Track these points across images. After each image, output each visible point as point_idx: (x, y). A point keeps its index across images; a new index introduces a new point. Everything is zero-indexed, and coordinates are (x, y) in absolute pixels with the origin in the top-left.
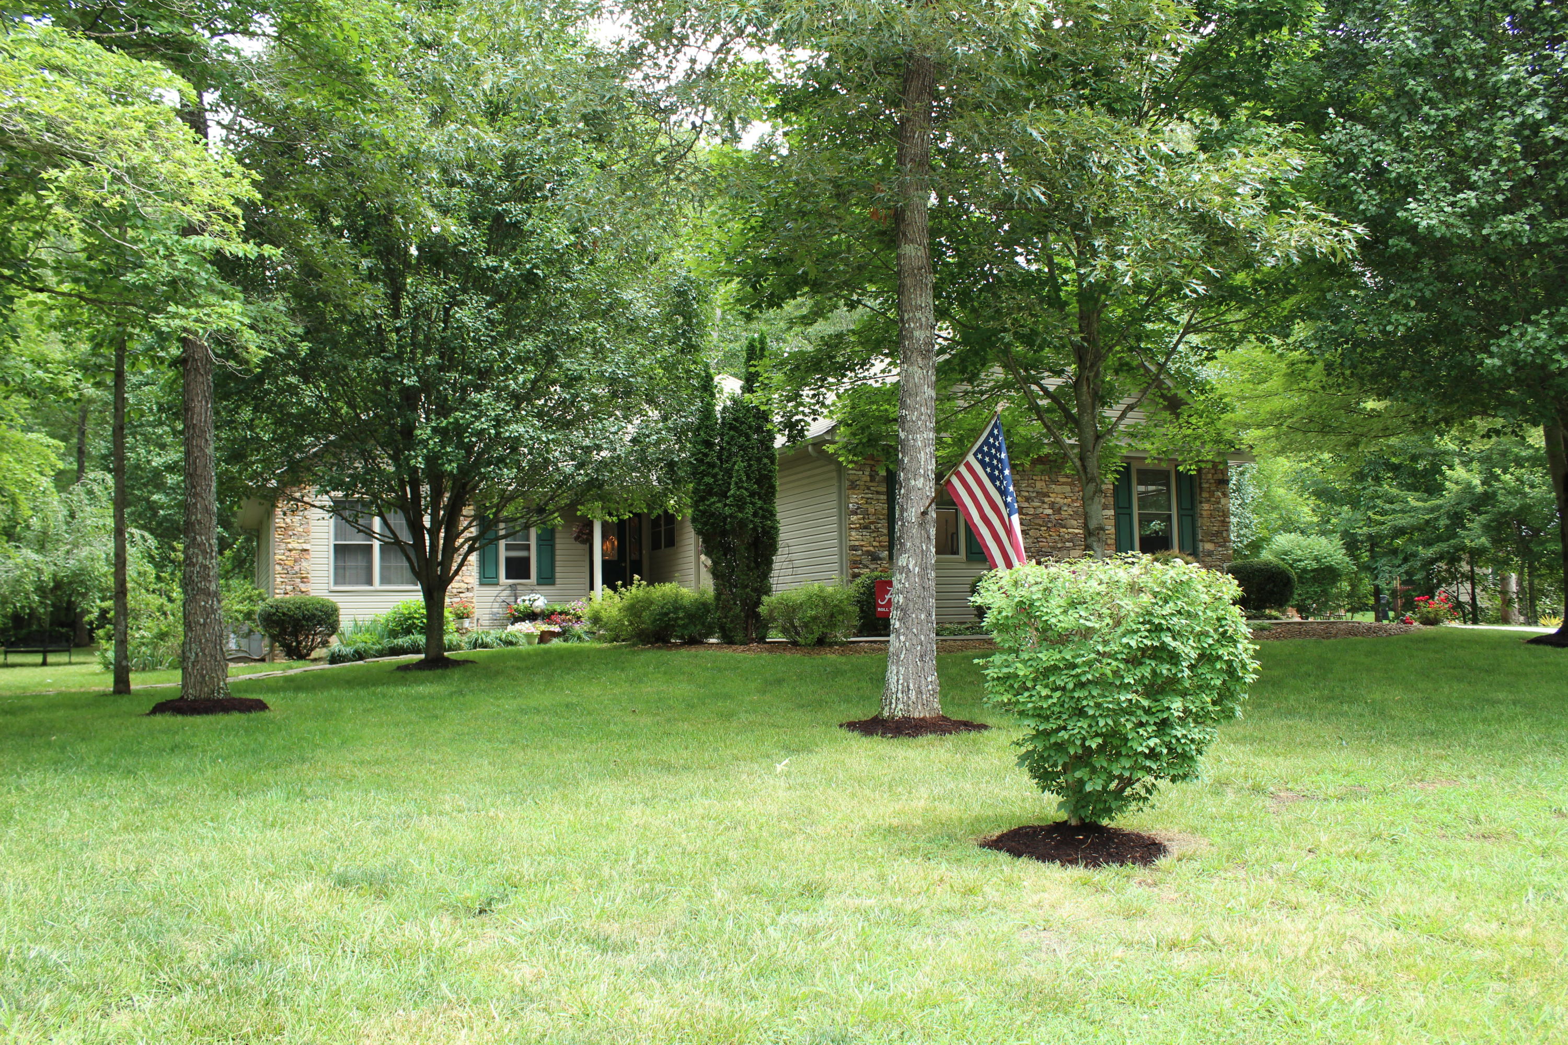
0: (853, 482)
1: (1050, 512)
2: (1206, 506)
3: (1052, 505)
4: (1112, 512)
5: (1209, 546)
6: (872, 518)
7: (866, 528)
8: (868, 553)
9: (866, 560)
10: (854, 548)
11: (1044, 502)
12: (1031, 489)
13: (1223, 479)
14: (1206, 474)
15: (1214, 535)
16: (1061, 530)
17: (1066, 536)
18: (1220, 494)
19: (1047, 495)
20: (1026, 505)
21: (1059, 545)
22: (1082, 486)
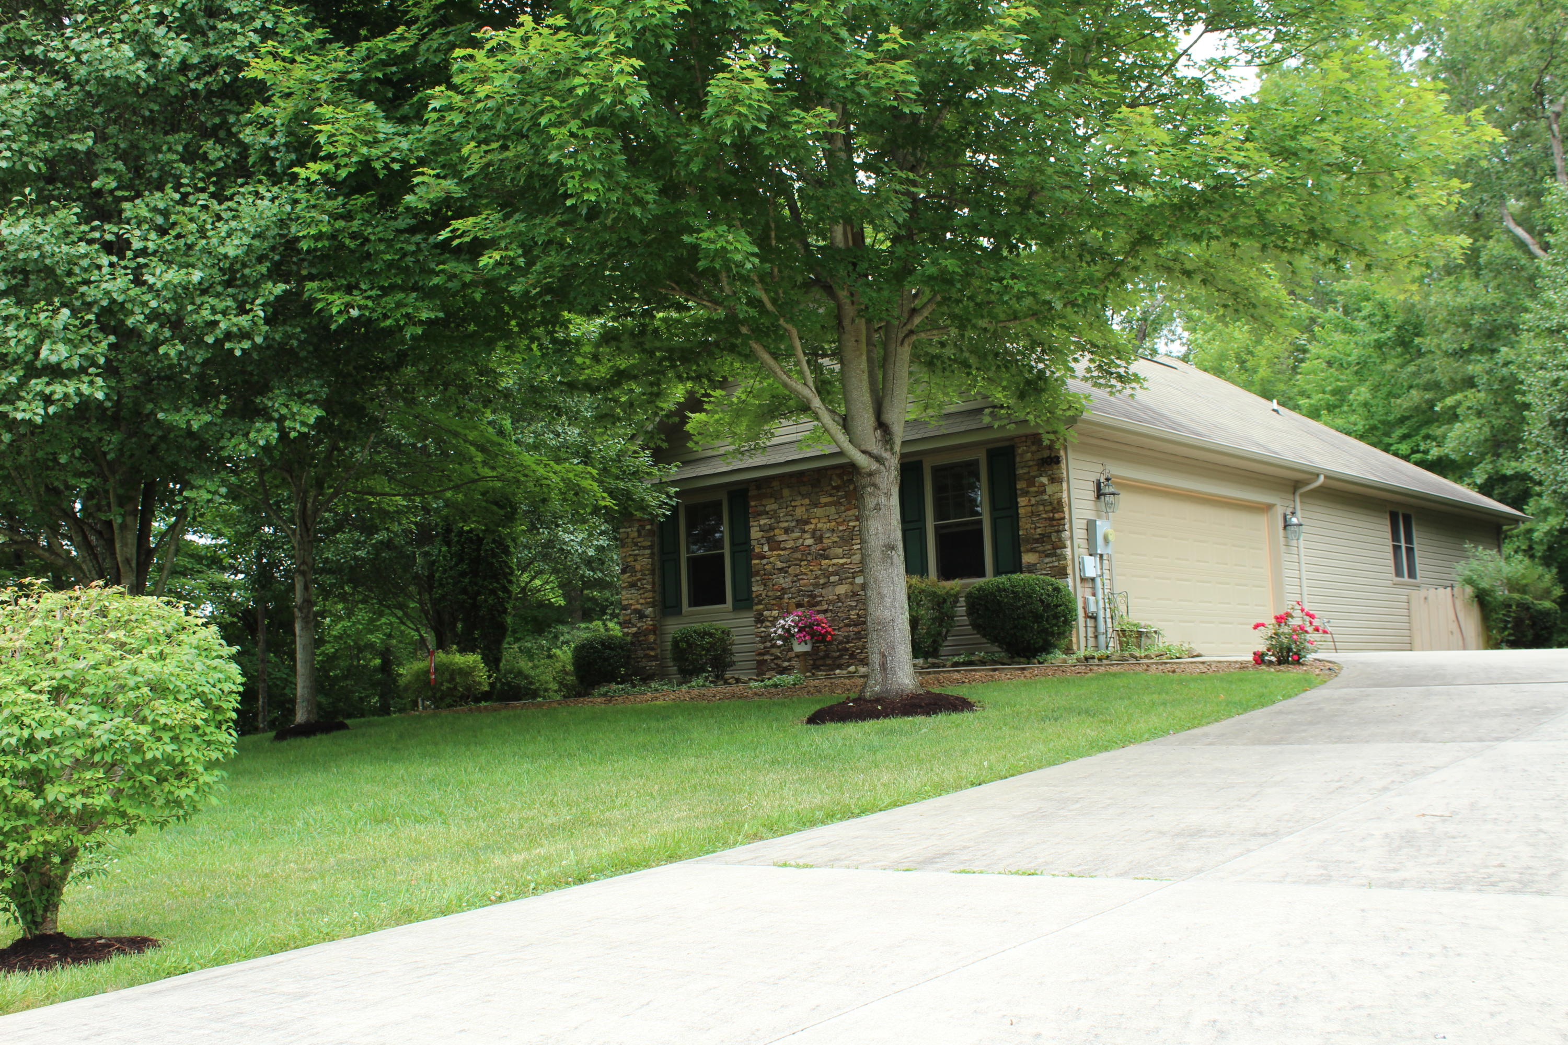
1: (811, 541)
2: (1024, 501)
3: (813, 534)
11: (805, 532)
12: (790, 518)
13: (1049, 457)
14: (1022, 455)
15: (1037, 541)
16: (824, 562)
17: (830, 569)
18: (1044, 480)
19: (807, 522)
20: (784, 537)
21: (822, 581)
22: (850, 503)
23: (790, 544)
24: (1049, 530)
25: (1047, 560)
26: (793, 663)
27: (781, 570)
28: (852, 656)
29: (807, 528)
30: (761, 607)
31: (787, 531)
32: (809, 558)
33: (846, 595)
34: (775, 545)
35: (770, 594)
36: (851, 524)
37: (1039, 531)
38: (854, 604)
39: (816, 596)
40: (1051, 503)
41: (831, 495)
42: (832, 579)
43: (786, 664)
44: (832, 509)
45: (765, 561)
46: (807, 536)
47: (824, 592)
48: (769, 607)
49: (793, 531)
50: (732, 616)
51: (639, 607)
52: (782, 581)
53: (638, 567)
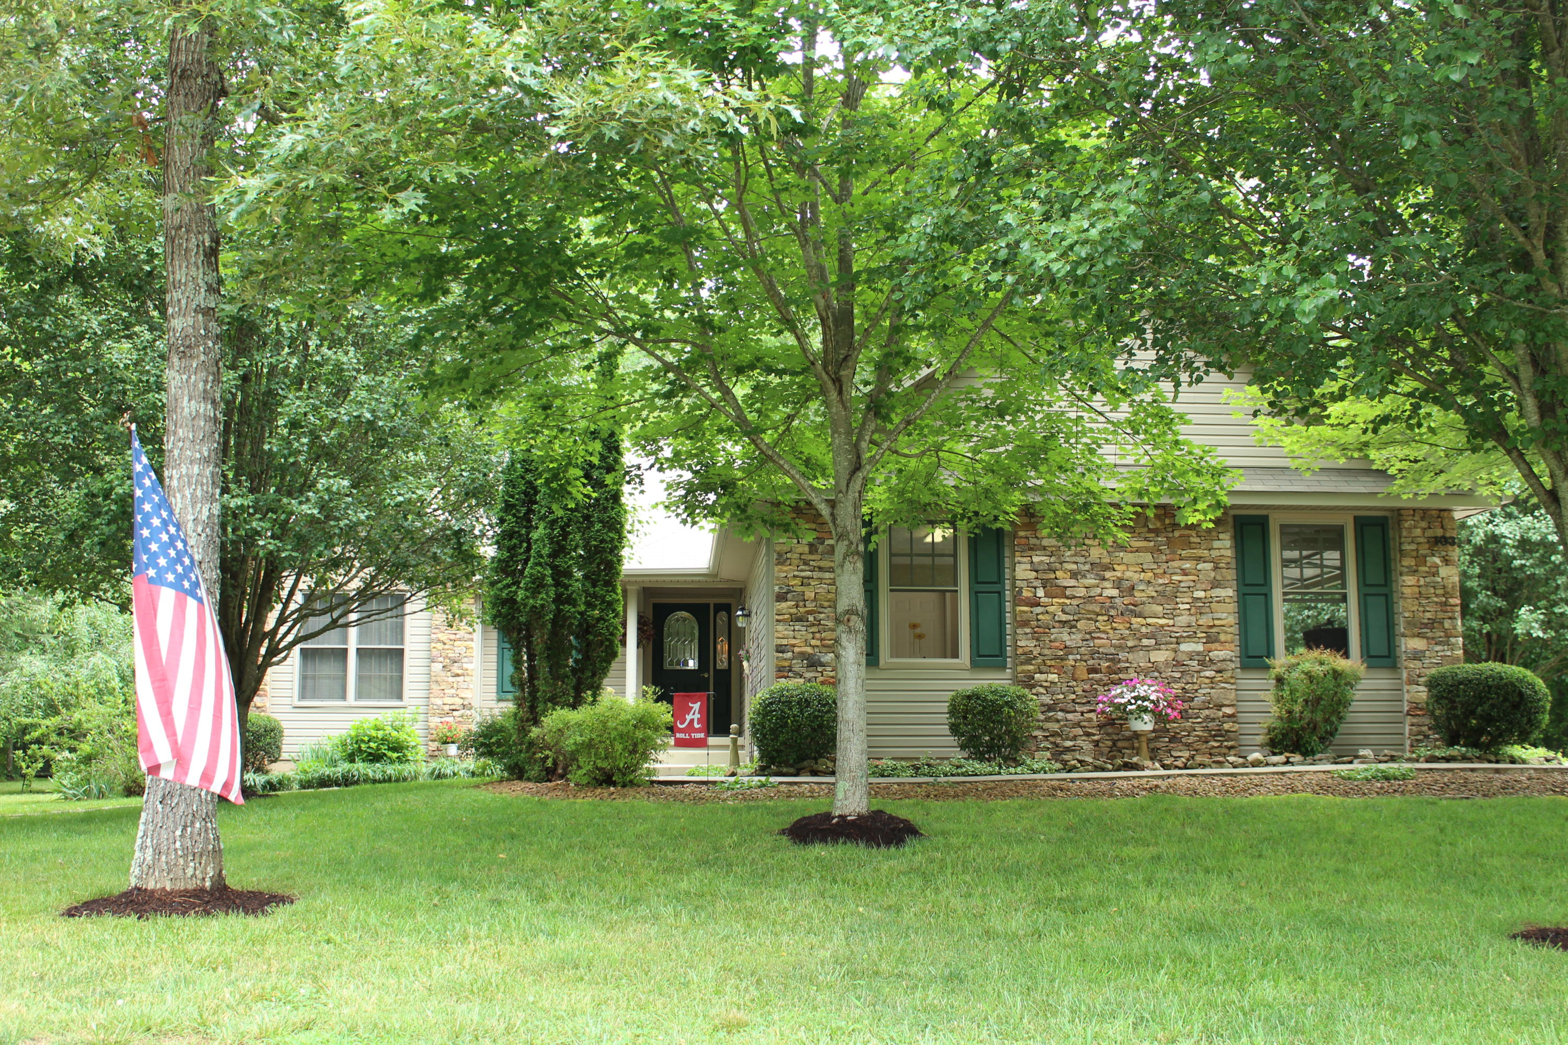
0: (780, 555)
1: (1115, 592)
2: (1410, 580)
3: (1118, 583)
4: (1230, 592)
5: (1417, 644)
6: (810, 606)
7: (799, 620)
8: (803, 656)
9: (797, 665)
10: (780, 649)
11: (1104, 579)
12: (1082, 560)
13: (1443, 537)
14: (1409, 529)
15: (1426, 625)
16: (1134, 620)
17: (1144, 630)
18: (1437, 560)
19: (1110, 567)
20: (1073, 582)
21: (1130, 644)
22: (1174, 553)
23: (1082, 592)
24: (1440, 615)
25: (1438, 648)
26: (1079, 742)
27: (1064, 623)
28: (1173, 739)
29: (1108, 574)
30: (1031, 667)
31: (1074, 575)
32: (1112, 612)
33: (1167, 663)
34: (1055, 590)
35: (1046, 652)
36: (1175, 578)
37: (1428, 615)
38: (1178, 675)
39: (1119, 661)
40: (1444, 587)
41: (1146, 539)
42: (1145, 642)
43: (1069, 744)
44: (1148, 557)
45: (1039, 610)
46: (1106, 584)
47: (1131, 657)
48: (1043, 668)
49: (1084, 576)
50: (967, 675)
51: (809, 650)
52: (1065, 637)
53: (810, 595)
